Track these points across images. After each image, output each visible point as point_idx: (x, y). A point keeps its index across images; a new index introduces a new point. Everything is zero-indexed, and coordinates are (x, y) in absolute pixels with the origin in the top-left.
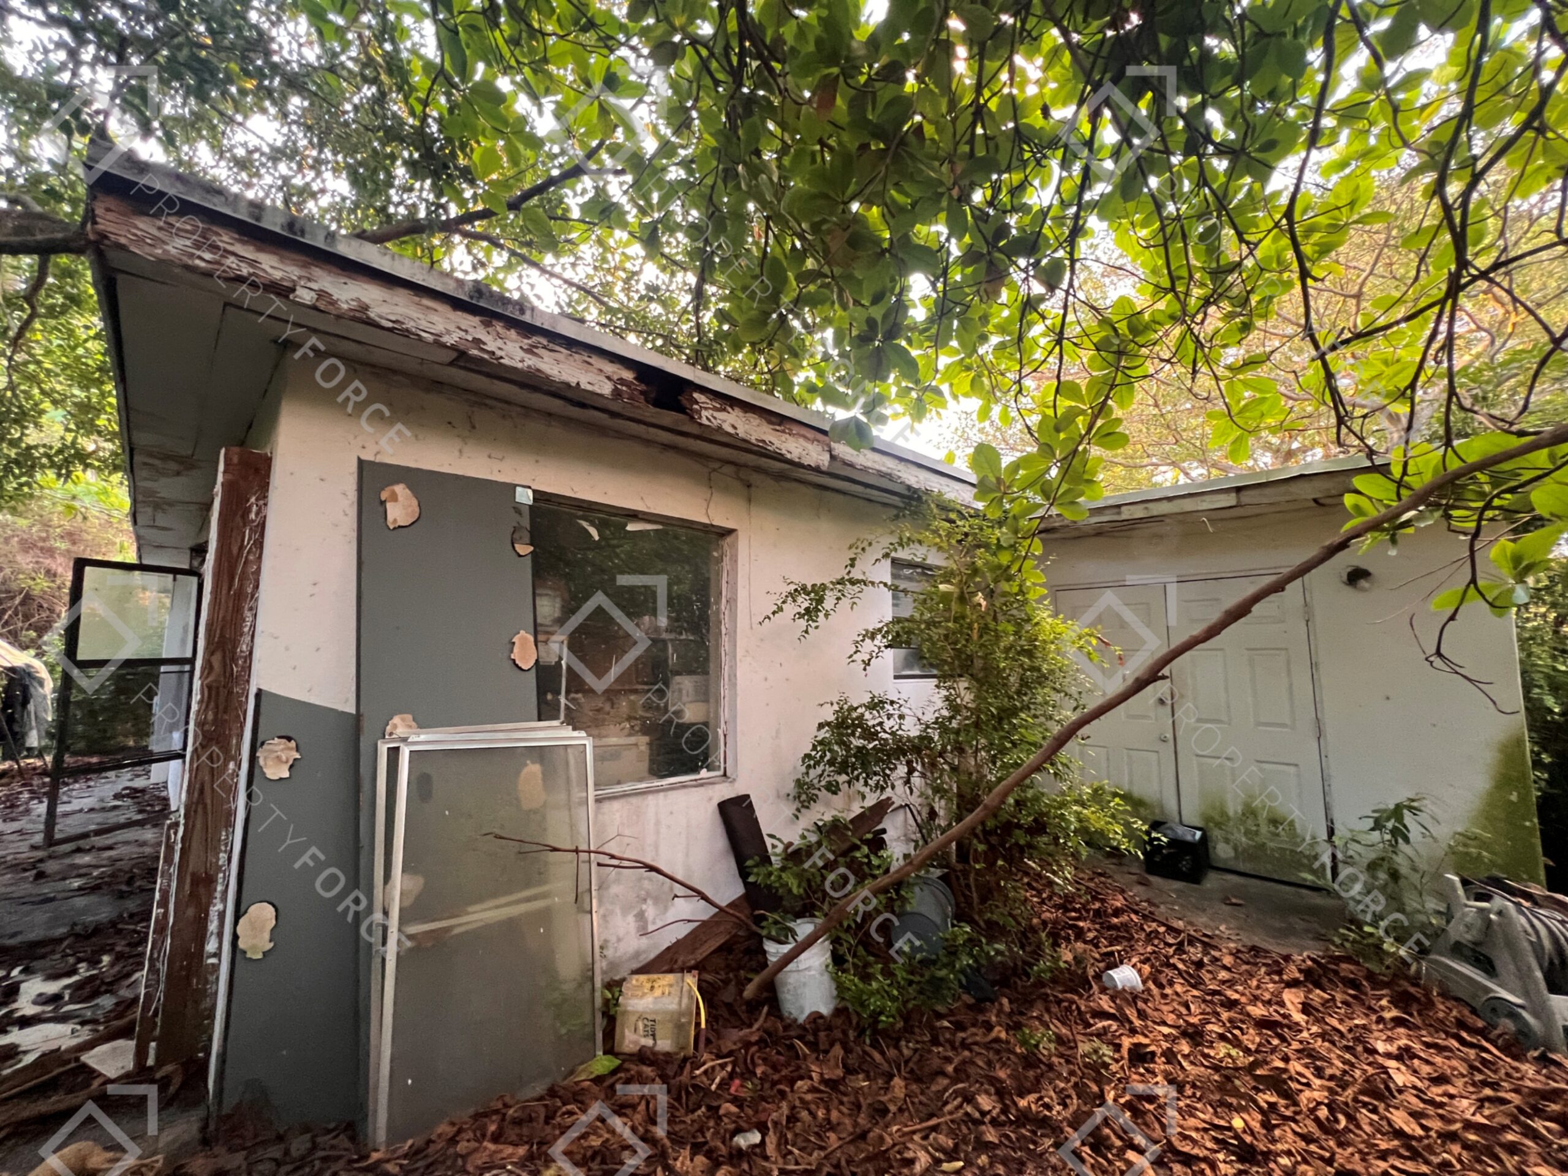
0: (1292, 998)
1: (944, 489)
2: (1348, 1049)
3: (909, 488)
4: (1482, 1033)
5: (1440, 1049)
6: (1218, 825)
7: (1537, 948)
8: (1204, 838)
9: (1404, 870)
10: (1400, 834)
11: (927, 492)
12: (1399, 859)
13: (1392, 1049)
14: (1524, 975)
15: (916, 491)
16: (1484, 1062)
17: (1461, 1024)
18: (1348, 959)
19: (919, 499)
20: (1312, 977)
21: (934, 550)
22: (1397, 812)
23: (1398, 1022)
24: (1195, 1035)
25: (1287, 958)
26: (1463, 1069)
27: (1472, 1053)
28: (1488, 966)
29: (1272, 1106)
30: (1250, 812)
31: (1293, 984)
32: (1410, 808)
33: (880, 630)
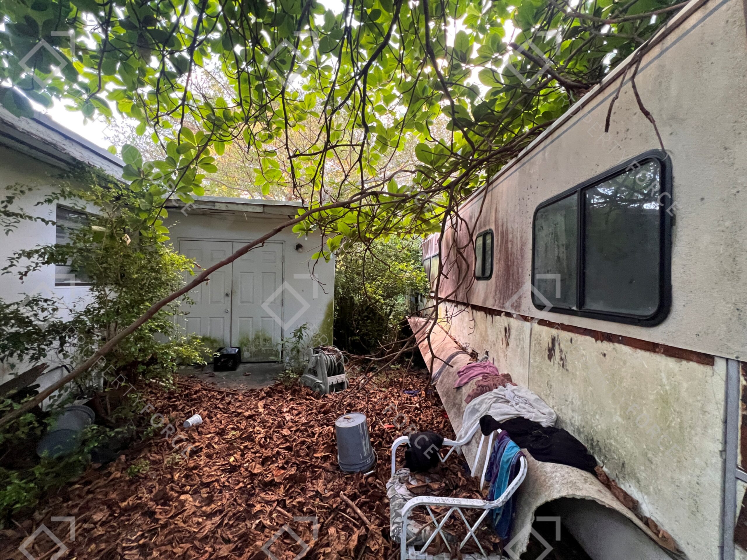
0: (261, 404)
1: (105, 167)
2: (275, 415)
3: (74, 159)
4: (312, 395)
5: (300, 404)
6: (245, 345)
7: (327, 364)
8: (239, 352)
9: (301, 349)
10: (300, 337)
11: (89, 166)
12: (300, 346)
13: (288, 409)
14: (323, 374)
15: (80, 163)
16: (311, 403)
17: (307, 394)
18: (281, 384)
19: (83, 168)
20: (269, 394)
21: (92, 203)
22: (300, 330)
23: (291, 400)
24: (221, 433)
25: (261, 390)
26: (304, 407)
27: (308, 402)
28: (315, 374)
29: (246, 447)
30: (257, 338)
31: (263, 398)
32: (304, 328)
33: (37, 251)
